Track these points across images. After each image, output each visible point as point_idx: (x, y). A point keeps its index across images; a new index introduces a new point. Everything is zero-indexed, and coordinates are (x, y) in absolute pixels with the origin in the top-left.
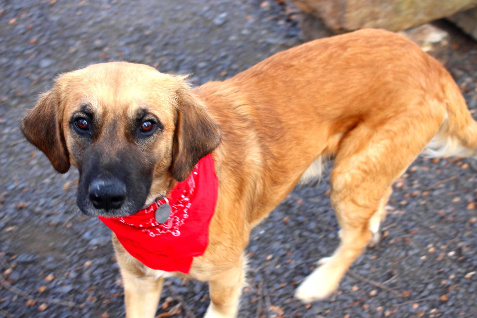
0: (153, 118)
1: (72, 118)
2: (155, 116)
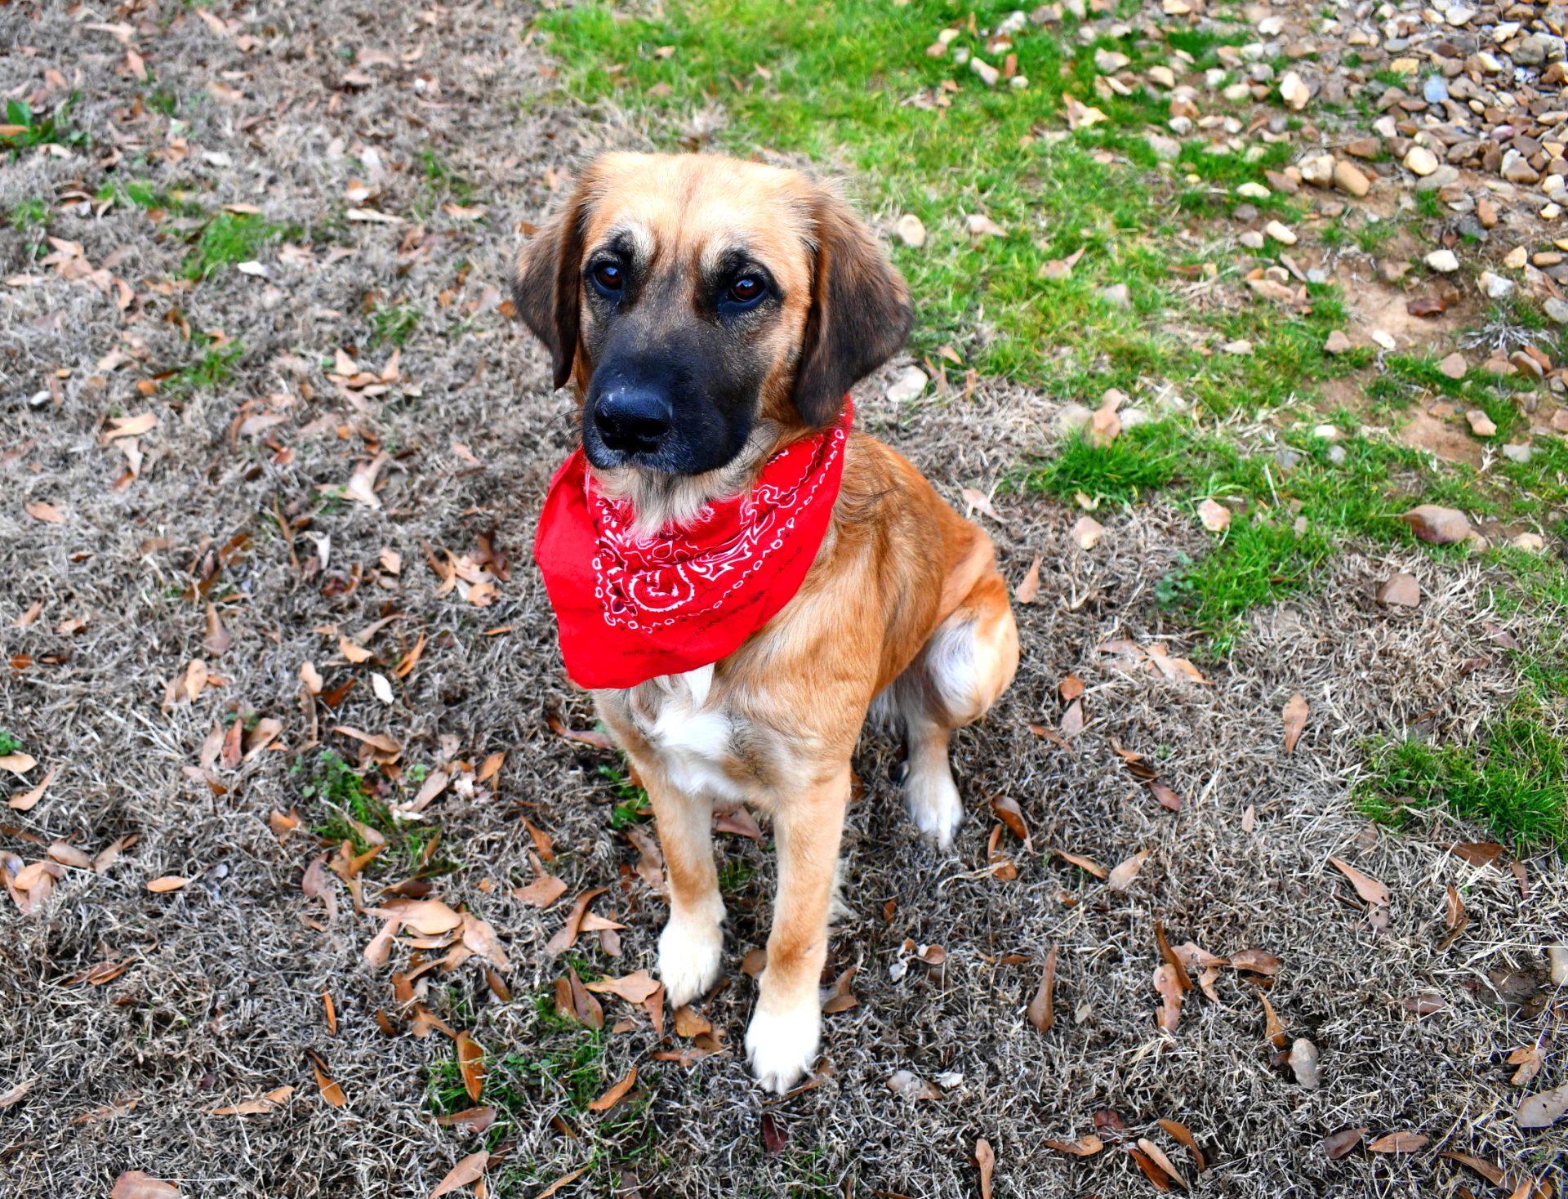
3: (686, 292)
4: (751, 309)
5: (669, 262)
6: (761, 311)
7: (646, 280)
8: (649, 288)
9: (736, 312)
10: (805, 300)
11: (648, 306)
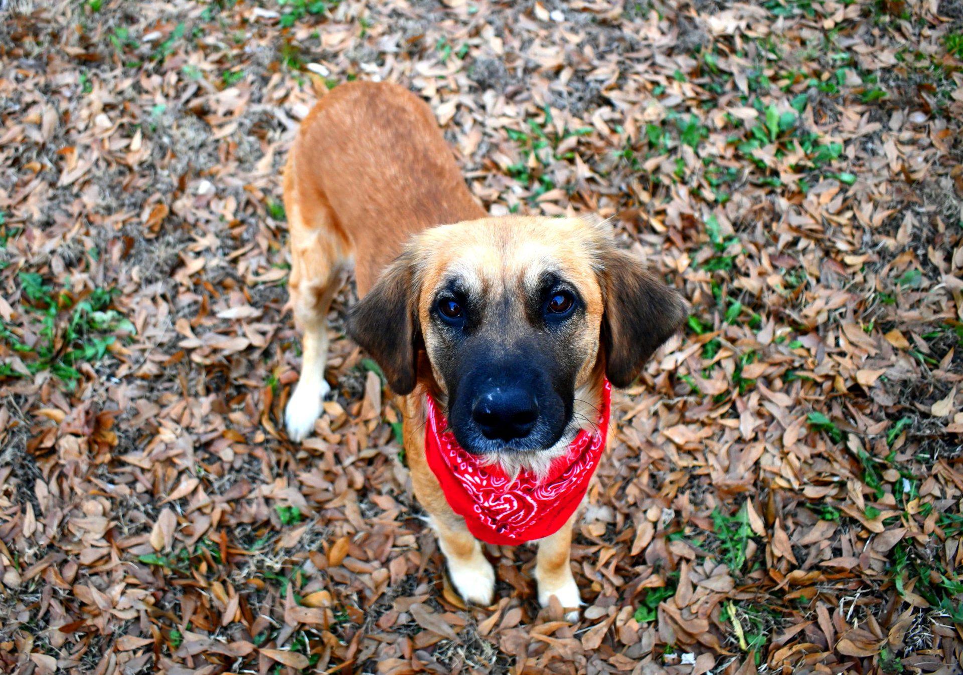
0: (569, 288)
1: (434, 301)
2: (571, 284)
3: (519, 312)
4: (569, 317)
5: (500, 290)
6: (575, 317)
7: (485, 306)
8: (489, 312)
9: (558, 321)
10: (600, 308)
11: (492, 324)
